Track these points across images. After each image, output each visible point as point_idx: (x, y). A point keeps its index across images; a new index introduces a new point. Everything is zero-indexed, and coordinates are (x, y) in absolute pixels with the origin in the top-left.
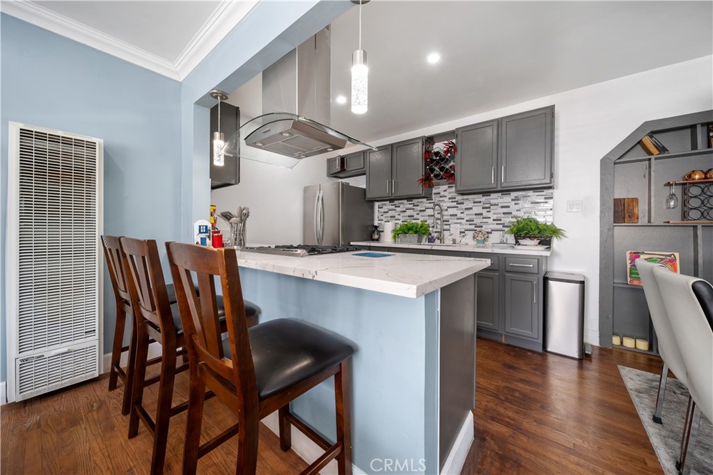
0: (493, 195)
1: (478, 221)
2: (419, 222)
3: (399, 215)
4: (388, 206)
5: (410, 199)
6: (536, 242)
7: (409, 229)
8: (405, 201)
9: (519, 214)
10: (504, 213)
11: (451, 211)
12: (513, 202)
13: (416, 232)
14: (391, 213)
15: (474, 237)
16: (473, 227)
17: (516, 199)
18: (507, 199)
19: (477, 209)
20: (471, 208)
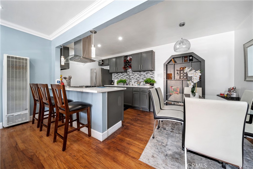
0: (142, 72)
1: (138, 79)
2: (124, 79)
3: (119, 77)
4: (116, 75)
5: (122, 73)
6: (149, 84)
7: (121, 81)
8: (120, 73)
9: (147, 77)
10: (144, 77)
11: (132, 76)
12: (146, 74)
13: (123, 82)
14: (117, 77)
15: (137, 84)
16: (137, 81)
17: (147, 73)
18: (145, 73)
19: (138, 76)
20: (137, 76)
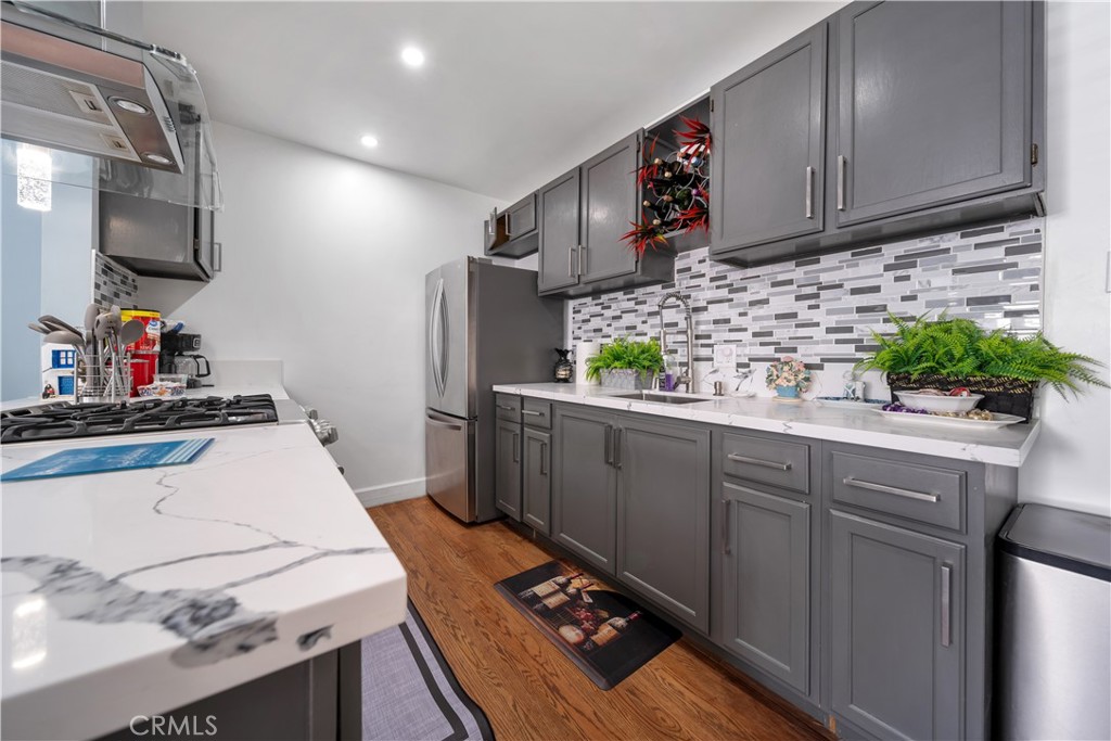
0: (827, 261)
1: (783, 333)
2: (646, 340)
3: (609, 325)
4: (590, 306)
5: (629, 287)
6: (967, 400)
7: (617, 358)
8: (620, 295)
9: (910, 309)
10: (860, 310)
11: (716, 312)
12: (891, 275)
14: (596, 323)
15: (770, 379)
16: (769, 351)
17: (906, 262)
18: (869, 268)
19: (783, 302)
20: (766, 301)
